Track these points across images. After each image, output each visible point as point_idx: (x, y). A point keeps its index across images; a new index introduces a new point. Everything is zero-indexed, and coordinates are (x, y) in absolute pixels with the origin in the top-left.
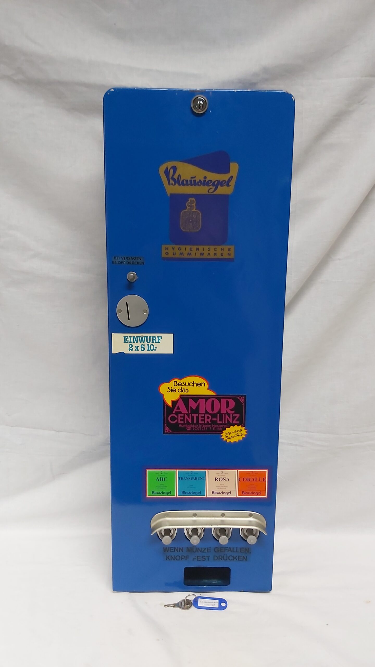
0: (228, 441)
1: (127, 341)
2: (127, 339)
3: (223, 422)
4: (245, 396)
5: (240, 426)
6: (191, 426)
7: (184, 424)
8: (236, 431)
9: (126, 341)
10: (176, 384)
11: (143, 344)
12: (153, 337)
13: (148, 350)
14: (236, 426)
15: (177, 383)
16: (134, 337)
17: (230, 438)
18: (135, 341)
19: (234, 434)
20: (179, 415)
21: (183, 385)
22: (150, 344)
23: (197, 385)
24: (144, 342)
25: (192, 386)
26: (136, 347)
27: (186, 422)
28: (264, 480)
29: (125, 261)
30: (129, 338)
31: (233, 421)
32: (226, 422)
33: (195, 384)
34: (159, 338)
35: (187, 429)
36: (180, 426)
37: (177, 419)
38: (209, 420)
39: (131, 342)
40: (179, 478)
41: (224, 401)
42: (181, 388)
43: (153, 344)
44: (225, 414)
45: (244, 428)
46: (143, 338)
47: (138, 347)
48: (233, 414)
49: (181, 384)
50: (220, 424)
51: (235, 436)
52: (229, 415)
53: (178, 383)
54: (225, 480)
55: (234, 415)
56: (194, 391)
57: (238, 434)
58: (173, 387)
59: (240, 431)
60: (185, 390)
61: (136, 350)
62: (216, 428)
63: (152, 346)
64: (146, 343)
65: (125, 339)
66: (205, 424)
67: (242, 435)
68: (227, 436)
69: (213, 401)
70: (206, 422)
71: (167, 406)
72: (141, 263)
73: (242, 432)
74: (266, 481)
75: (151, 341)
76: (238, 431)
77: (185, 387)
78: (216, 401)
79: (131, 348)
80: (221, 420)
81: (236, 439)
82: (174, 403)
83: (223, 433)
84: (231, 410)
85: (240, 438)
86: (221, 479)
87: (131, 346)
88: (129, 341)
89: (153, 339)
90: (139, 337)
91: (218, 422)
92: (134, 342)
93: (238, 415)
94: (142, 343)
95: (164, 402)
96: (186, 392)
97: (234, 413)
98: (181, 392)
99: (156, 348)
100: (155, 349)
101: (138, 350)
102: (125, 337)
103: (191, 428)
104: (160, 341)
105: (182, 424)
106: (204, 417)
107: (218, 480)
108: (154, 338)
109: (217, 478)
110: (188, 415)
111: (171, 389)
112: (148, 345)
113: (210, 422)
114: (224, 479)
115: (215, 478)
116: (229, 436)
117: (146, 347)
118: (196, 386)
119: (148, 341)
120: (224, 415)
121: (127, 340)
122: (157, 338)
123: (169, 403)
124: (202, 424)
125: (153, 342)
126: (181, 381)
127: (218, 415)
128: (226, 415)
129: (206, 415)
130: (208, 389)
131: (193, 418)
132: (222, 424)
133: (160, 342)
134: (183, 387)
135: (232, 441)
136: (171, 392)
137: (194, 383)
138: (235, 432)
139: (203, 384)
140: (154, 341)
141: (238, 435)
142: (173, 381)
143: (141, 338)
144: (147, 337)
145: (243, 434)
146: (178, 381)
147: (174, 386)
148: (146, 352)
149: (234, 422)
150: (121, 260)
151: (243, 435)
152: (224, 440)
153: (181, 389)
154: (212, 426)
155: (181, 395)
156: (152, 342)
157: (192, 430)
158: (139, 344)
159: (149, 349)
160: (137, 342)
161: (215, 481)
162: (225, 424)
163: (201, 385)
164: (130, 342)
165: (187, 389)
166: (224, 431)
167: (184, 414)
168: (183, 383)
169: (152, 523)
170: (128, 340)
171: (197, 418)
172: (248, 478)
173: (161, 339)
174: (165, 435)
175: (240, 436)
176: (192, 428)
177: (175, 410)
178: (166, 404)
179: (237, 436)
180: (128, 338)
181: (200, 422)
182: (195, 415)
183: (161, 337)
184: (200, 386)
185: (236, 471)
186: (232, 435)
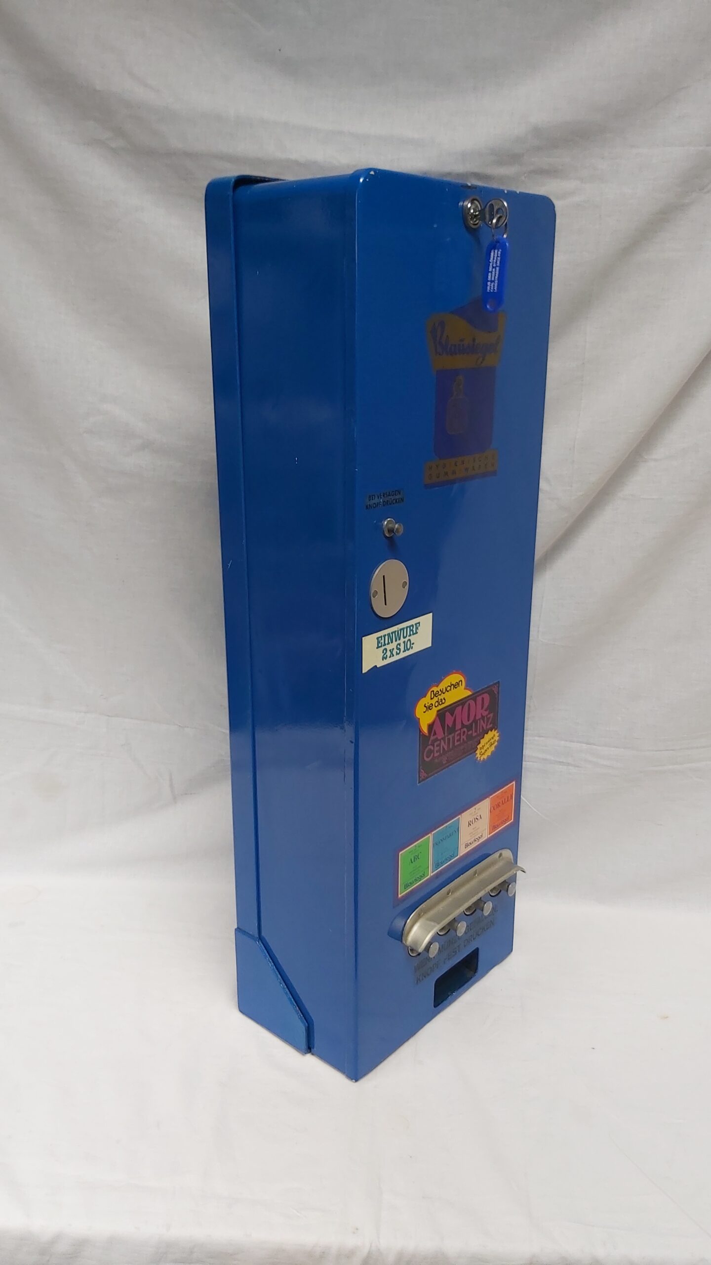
4: (499, 683)
9: (379, 645)
11: (399, 642)
12: (410, 627)
13: (404, 651)
14: (490, 732)
16: (389, 635)
18: (390, 641)
22: (406, 640)
24: (399, 639)
26: (390, 651)
28: (511, 797)
29: (381, 501)
30: (383, 638)
34: (417, 625)
38: (464, 737)
39: (385, 645)
40: (434, 845)
43: (409, 638)
46: (400, 632)
47: (393, 649)
48: (487, 716)
54: (478, 819)
56: (452, 697)
59: (493, 738)
61: (390, 657)
63: (409, 643)
64: (402, 640)
65: (379, 642)
72: (400, 499)
74: (513, 798)
75: (408, 634)
79: (385, 656)
84: (486, 710)
85: (493, 748)
86: (473, 821)
87: (385, 651)
89: (410, 629)
92: (388, 643)
99: (413, 644)
100: (411, 646)
101: (393, 655)
102: (378, 638)
104: (418, 630)
108: (412, 628)
112: (404, 642)
114: (476, 818)
115: (469, 823)
117: (402, 647)
119: (405, 635)
122: (415, 627)
125: (410, 635)
130: (465, 689)
133: (417, 633)
140: (411, 633)
143: (396, 633)
144: (404, 629)
146: (435, 689)
148: (401, 655)
149: (488, 727)
150: (376, 501)
155: (438, 711)
158: (393, 645)
159: (406, 649)
160: (392, 642)
161: (469, 826)
170: (382, 643)
172: (498, 803)
173: (419, 626)
174: (420, 784)
177: (432, 738)
180: (382, 640)
183: (419, 623)
185: (488, 799)
186: (485, 748)
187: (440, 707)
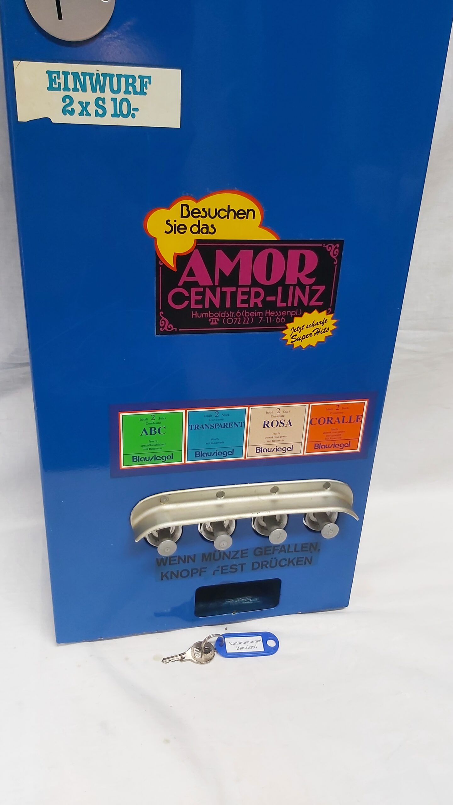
0: (296, 344)
1: (57, 86)
2: (58, 81)
3: (290, 305)
4: (341, 243)
5: (325, 312)
6: (220, 315)
7: (204, 310)
8: (315, 323)
9: (54, 86)
10: (185, 213)
11: (102, 96)
12: (127, 77)
13: (115, 115)
14: (315, 312)
15: (188, 210)
16: (75, 75)
17: (299, 340)
18: (78, 87)
19: (310, 330)
20: (194, 290)
21: (203, 214)
22: (120, 96)
23: (237, 214)
24: (102, 90)
25: (225, 217)
26: (81, 103)
27: (207, 306)
28: (358, 419)
30: (62, 76)
31: (310, 300)
32: (296, 304)
33: (232, 213)
34: (145, 80)
35: (211, 322)
36: (194, 316)
37: (189, 298)
38: (259, 301)
39: (69, 90)
40: (191, 427)
41: (294, 255)
42: (199, 221)
43: (127, 96)
44: (294, 286)
45: (332, 315)
46: (102, 78)
47: (88, 103)
48: (311, 286)
49: (199, 212)
50: (282, 309)
51: (311, 334)
52: (302, 287)
53: (190, 210)
54: (284, 424)
55: (314, 288)
57: (318, 329)
58: (180, 221)
59: (322, 323)
60: (207, 228)
61: (81, 114)
62: (274, 317)
63: (125, 104)
64: (108, 95)
65: (51, 81)
66: (249, 309)
67: (325, 331)
68: (296, 335)
69: (270, 256)
70: (252, 305)
71: (165, 267)
73: (326, 325)
74: (361, 421)
75: (123, 88)
76: (317, 324)
77: (208, 221)
78: (277, 255)
79: (69, 108)
80: (285, 299)
81: (313, 341)
82: (181, 259)
83: (287, 328)
84: (309, 276)
85: (321, 338)
86: (275, 424)
87: (68, 101)
88: (63, 86)
89: (127, 81)
90: (91, 75)
91: (279, 304)
92: (75, 89)
93: (322, 288)
94: (98, 94)
95: (158, 258)
96: (210, 233)
97: (315, 284)
98: (198, 232)
99: (136, 110)
100: (132, 112)
101: (88, 114)
102: (49, 73)
103: (218, 320)
104: (146, 89)
105: (199, 311)
106: (248, 293)
107: (269, 425)
108: (131, 81)
109: (268, 422)
110: (213, 289)
111: (175, 225)
112: (114, 100)
113: (260, 305)
114: (281, 422)
115: (265, 422)
116: (300, 335)
117: (110, 107)
118: (235, 218)
119: (115, 88)
120: (291, 288)
121: (55, 84)
122: (138, 81)
123: (170, 261)
124: (244, 309)
125: (127, 92)
126: (200, 205)
127: (280, 288)
128: (297, 287)
129: (254, 290)
130: (262, 225)
131: (223, 294)
132: (286, 308)
133: (145, 94)
134: (203, 221)
135: (304, 344)
136: (175, 233)
137: (229, 211)
138: (313, 325)
139: (251, 213)
140: (131, 89)
141: (318, 332)
142: (177, 206)
143: (94, 78)
144: (111, 76)
145: (328, 329)
146: (192, 205)
147: (182, 216)
148: (108, 120)
149: (312, 303)
151: (327, 331)
152: (289, 343)
153: (198, 226)
154: (264, 314)
155: (198, 241)
156: (125, 93)
157: (220, 324)
158: (90, 96)
159: (118, 113)
160: (84, 90)
161: (264, 427)
162: (292, 308)
163: (246, 216)
164: (66, 89)
165: (212, 226)
166: (288, 325)
167: (204, 287)
168: (204, 210)
169: (133, 519)
170: (59, 83)
171: (234, 295)
172: (328, 418)
173: (150, 83)
174: (159, 336)
175: (321, 333)
176: (221, 319)
177: (184, 278)
178: (161, 262)
179: (315, 334)
180: (59, 78)
181: (239, 305)
182: (228, 290)
183: (149, 78)
184: (244, 217)
185: (307, 405)
186: (305, 332)
187: (201, 237)
